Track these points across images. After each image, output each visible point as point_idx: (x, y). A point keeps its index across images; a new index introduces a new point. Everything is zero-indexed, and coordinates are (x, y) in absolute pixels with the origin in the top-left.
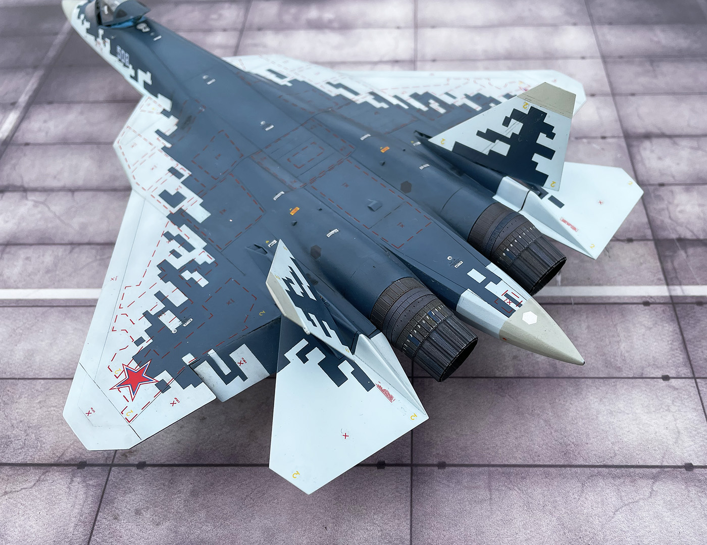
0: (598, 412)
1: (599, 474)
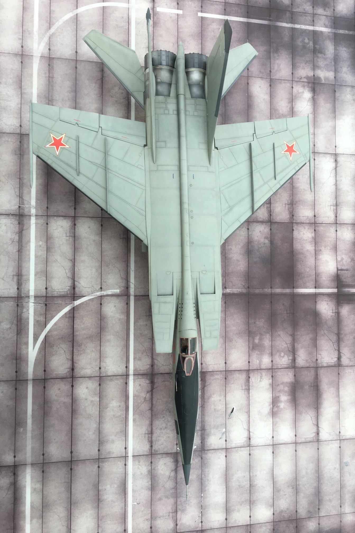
0: (87, 513)
1: (69, 512)
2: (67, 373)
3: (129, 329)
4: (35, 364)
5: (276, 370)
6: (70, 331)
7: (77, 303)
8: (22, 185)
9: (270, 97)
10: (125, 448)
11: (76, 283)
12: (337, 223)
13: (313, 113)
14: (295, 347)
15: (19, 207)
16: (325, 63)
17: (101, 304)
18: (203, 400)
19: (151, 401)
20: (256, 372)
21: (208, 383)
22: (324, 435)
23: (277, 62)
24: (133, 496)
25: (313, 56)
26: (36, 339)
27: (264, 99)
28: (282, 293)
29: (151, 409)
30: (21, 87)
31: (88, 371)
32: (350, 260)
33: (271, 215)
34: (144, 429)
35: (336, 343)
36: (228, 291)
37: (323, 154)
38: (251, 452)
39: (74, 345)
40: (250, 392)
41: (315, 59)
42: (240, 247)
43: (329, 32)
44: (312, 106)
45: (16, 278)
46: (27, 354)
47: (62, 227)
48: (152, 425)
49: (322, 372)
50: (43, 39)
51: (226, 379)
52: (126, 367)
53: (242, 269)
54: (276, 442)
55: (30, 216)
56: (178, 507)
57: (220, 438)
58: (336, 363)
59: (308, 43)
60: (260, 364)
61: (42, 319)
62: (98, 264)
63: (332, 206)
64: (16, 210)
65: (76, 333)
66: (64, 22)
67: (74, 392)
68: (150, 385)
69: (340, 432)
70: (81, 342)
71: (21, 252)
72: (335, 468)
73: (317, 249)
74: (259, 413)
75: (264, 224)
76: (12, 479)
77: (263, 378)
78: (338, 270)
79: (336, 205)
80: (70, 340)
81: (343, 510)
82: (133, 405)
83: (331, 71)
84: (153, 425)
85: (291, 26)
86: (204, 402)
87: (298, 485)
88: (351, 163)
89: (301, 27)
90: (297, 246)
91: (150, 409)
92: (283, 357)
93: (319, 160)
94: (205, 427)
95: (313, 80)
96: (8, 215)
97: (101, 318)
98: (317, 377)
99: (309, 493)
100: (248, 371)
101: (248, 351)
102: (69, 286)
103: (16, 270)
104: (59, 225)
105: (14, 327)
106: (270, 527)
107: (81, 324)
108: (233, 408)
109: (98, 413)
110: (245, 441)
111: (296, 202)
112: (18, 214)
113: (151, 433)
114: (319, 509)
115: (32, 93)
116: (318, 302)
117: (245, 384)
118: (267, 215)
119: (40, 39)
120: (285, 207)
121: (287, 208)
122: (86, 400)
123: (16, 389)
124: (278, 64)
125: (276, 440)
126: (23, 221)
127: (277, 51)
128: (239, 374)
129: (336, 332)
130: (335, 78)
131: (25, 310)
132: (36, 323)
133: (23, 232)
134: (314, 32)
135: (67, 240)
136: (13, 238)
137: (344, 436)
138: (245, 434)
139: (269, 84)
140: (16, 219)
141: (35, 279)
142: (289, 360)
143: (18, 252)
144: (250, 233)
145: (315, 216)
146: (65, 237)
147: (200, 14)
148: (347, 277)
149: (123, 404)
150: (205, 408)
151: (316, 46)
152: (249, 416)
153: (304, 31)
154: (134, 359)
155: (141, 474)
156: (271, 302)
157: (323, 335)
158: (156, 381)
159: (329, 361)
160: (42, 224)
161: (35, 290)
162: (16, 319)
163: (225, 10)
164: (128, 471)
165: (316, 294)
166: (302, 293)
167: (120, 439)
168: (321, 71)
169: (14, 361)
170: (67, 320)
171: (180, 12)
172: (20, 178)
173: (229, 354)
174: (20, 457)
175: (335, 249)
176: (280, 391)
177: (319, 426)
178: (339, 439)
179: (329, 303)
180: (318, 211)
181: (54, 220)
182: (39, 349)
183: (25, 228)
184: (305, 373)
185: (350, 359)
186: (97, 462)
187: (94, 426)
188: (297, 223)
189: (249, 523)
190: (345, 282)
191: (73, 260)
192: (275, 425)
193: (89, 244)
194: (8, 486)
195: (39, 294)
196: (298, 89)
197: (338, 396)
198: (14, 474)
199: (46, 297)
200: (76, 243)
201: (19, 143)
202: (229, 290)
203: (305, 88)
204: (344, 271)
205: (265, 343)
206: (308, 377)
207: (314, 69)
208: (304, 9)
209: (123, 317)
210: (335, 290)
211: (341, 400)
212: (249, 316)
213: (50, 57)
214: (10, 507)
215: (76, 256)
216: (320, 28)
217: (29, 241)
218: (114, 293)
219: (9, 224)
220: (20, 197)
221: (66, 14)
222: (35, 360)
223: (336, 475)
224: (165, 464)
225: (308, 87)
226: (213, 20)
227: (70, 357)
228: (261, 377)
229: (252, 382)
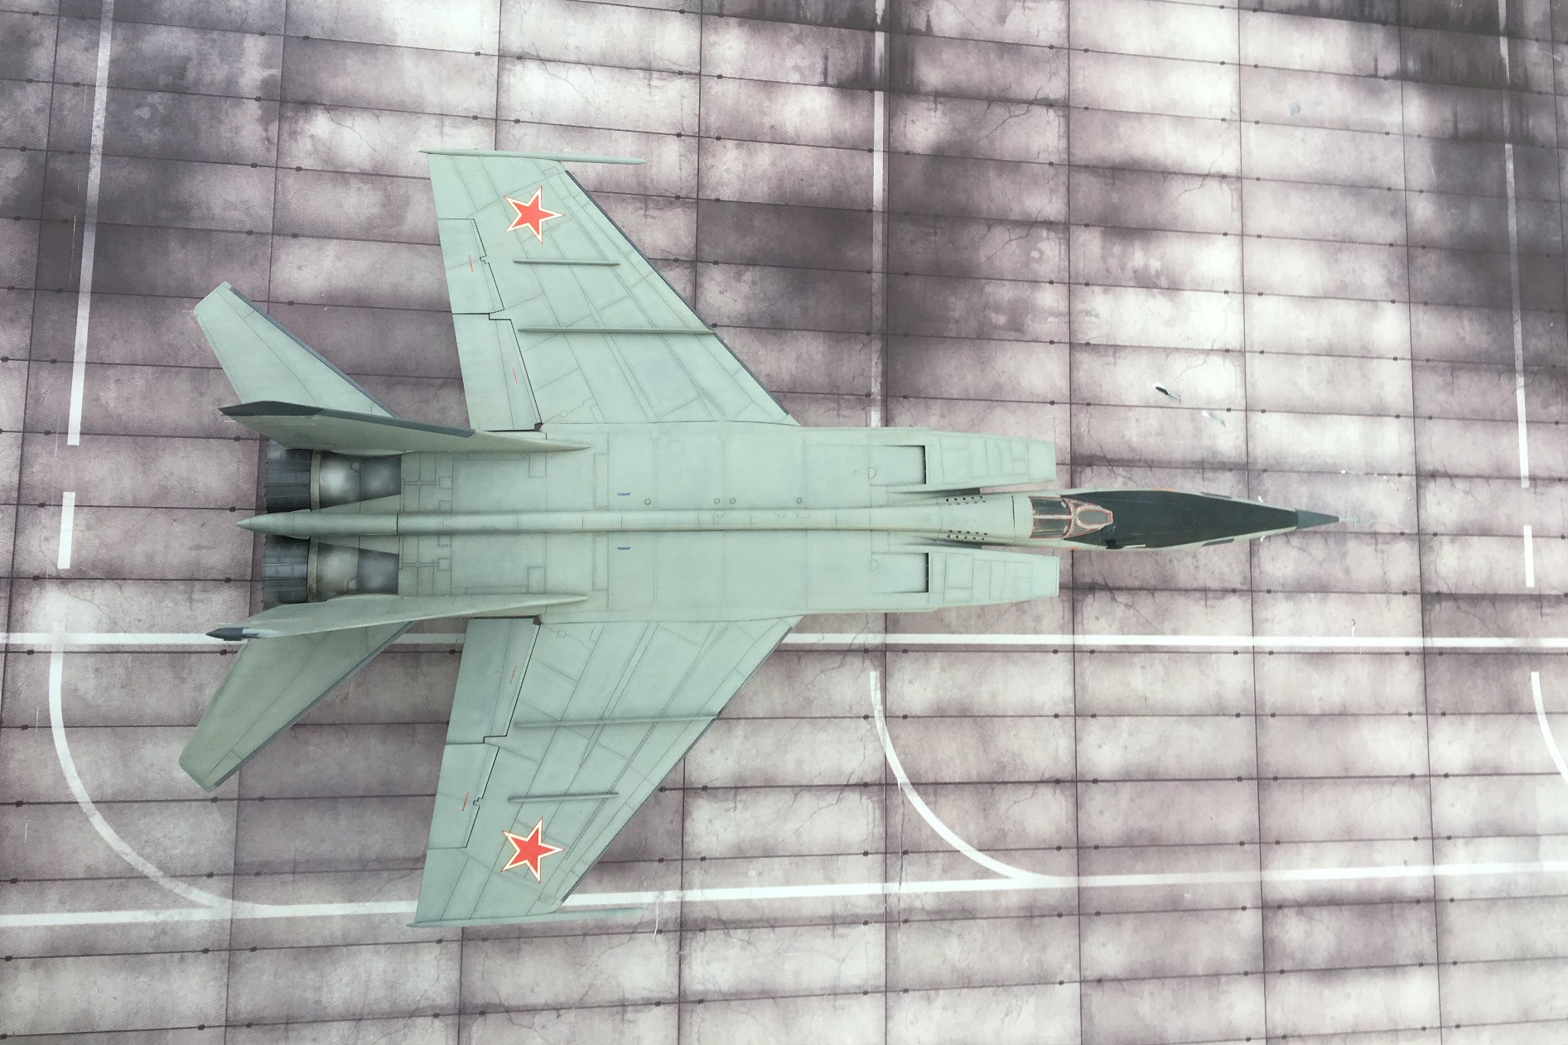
2: (1066, 796)
3: (966, 645)
4: (1043, 872)
5: (1072, 274)
6: (967, 792)
7: (901, 777)
8: (600, 928)
9: (332, 238)
10: (1236, 653)
11: (852, 781)
12: (699, 74)
13: (376, 111)
14: (1019, 218)
15: (659, 932)
16: (215, 58)
17: (905, 717)
18: (1136, 464)
19: (1133, 592)
20: (1076, 325)
21: (1098, 449)
22: (1226, 162)
23: (217, 210)
24: (1338, 635)
25: (197, 97)
26: (985, 873)
27: (338, 258)
28: (883, 245)
29: (1152, 590)
30: (328, 948)
31: (1063, 744)
32: (800, 46)
33: (676, 260)
34: (1194, 608)
35: (1013, 108)
36: (876, 388)
37: (500, 93)
38: (1256, 349)
39: (1001, 780)
40: (1120, 344)
41: (203, 90)
42: (762, 352)
43: (113, 38)
44: (354, 114)
45: (840, 930)
46: (1019, 892)
47: (710, 821)
48: (1186, 590)
49: (1082, 154)
50: (178, 895)
51: (1088, 404)
52: (1055, 652)
53: (821, 349)
54: (1238, 287)
55: (683, 904)
56: (1366, 530)
57: (1223, 423)
58: (1061, 114)
59: (152, 106)
60: (1058, 314)
61: (938, 861)
62: (806, 727)
63: (653, 83)
64: (669, 940)
65: (975, 778)
66: (123, 838)
67: (1108, 778)
68: (1099, 594)
69: (1223, 120)
70: (995, 765)
71: (776, 920)
72: (1303, 140)
73: (768, 138)
74: (1169, 323)
75: (700, 280)
76: (1290, 913)
77: (1089, 309)
78: (824, 84)
79: (648, 69)
80: (989, 791)
81: (1395, 130)
82: (1141, 634)
83: (241, 43)
84: (1188, 586)
85: (99, 157)
86: (1140, 460)
87: (1335, 236)
88: (526, 13)
89: (98, 127)
90: (760, 192)
91: (1153, 594)
92: (1041, 252)
93: (519, 108)
94: (1196, 460)
95: (272, 103)
96: (681, 960)
97: (940, 715)
98: (1092, 168)
99: (1354, 211)
100: (1073, 346)
101: (1026, 344)
102: (861, 798)
103: (819, 930)
104: (707, 829)
105: (957, 926)
106: (1420, 313)
107: (951, 765)
108: (1158, 388)
109: (1156, 719)
110: (1232, 362)
111: (640, 184)
112: (679, 933)
113: (1204, 590)
114: (1389, 189)
115: (343, 916)
116: (909, 148)
117: (1103, 356)
118: (678, 270)
119: (178, 902)
120: (653, 218)
121: (656, 213)
122: (1126, 747)
123: (1098, 914)
124: (224, 209)
125: (1233, 283)
126: (696, 921)
127: (183, 209)
128: (1079, 371)
129: (984, 105)
130: (263, 34)
131: (918, 904)
132: (949, 875)
133: (724, 917)
134: (117, 84)
135: (745, 808)
136: (740, 943)
137: (1231, 110)
138: (1217, 361)
139: (292, 241)
140: (691, 939)
141: (842, 882)
142: (1048, 238)
143: (777, 930)
144: (726, 321)
145: (679, 135)
146: (737, 812)
147: (74, 439)
148: (845, 59)
149: (1139, 659)
150: (1155, 458)
151: (161, 83)
152: (1177, 349)
153: (113, 119)
154: (1036, 632)
155: (1292, 615)
156: (906, 274)
157: (992, 142)
158: (1088, 580)
159: (1056, 131)
160: (702, 872)
161: (869, 880)
162: (937, 924)
163: (54, 361)
164: (1285, 648)
165: (887, 150)
166: (884, 190)
167: (1215, 665)
168: (243, 73)
169: (1036, 921)
170: (941, 800)
171: (69, 498)
172: (585, 935)
173: (1032, 394)
174: (1247, 897)
175: (768, 85)
176: (1123, 269)
177: (1206, 172)
178: (1238, 124)
179: (910, 117)
180: (664, 124)
181: (693, 841)
182: (1008, 864)
183: (713, 914)
184: (1081, 198)
185: (1053, 74)
186: (1262, 720)
187: (1184, 729)
188: (699, 186)
189: (1409, 363)
190: (857, 68)
191: (797, 789)
192: (1199, 284)
193: (754, 751)
194: (1304, 918)
195: (879, 870)
196: (301, 152)
197: (1138, 115)
198: (1280, 907)
199: (886, 853)
200: (754, 784)
201: (488, 944)
202: (873, 385)
203: (299, 129)
204: (830, 68)
205: (1006, 298)
206: (1091, 191)
207: (238, 98)
208: (39, 111)
209: (937, 660)
210: (879, 96)
211: (1148, 109)
212: (940, 337)
213: (232, 872)
214: (1346, 913)
215: (786, 784)
216: (99, 64)
217: (748, 902)
218: (879, 685)
219: (705, 954)
220: (633, 933)
221: (97, 834)
222: (1034, 871)
223: (1317, 138)
224: (1273, 559)
225: (296, 122)
226: (90, 399)
227: (1029, 789)
228: (1088, 313)
229: (1099, 336)
